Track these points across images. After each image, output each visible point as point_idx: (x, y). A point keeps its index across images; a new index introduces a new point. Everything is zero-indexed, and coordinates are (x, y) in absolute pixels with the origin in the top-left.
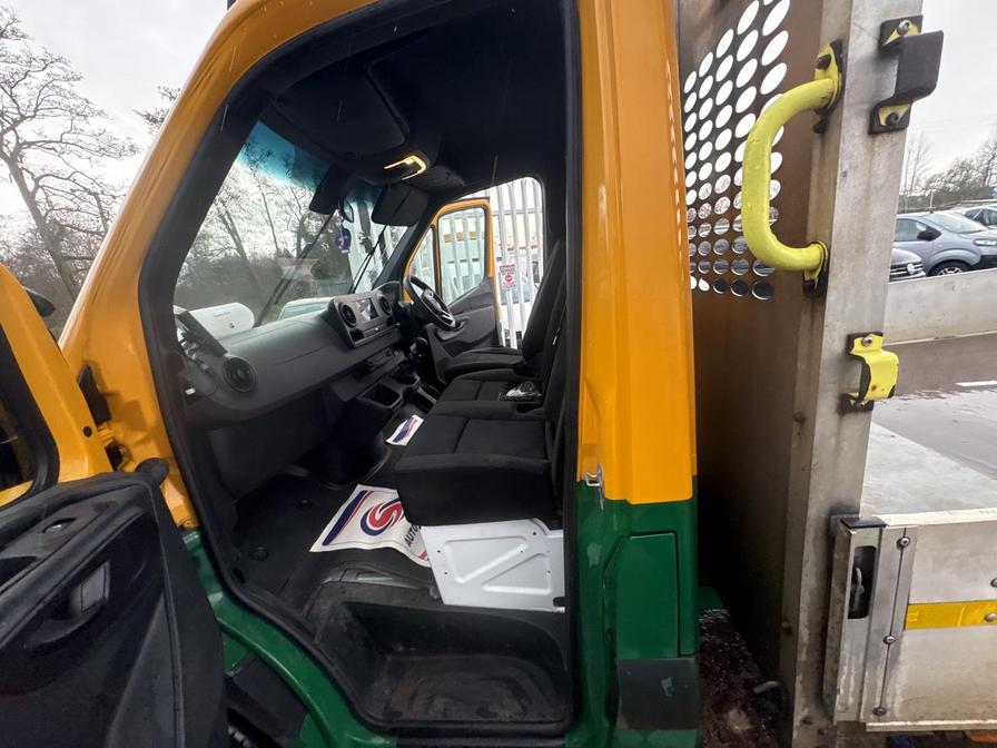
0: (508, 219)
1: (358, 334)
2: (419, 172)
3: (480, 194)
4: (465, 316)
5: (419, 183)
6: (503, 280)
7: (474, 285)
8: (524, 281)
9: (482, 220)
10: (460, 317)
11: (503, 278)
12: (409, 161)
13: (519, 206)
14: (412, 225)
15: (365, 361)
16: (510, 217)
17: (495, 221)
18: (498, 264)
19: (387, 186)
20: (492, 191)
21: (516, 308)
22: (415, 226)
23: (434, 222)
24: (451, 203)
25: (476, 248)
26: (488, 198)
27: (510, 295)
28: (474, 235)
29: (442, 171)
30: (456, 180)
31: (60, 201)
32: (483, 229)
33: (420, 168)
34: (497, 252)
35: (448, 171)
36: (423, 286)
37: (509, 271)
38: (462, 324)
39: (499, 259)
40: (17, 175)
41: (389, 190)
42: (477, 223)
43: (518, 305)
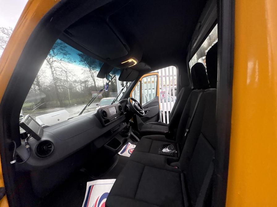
0: (164, 78)
1: (108, 121)
2: (134, 64)
3: (156, 71)
4: (149, 109)
5: (135, 68)
6: (162, 96)
7: (152, 98)
8: (168, 95)
9: (156, 78)
10: (146, 109)
11: (162, 95)
12: (130, 61)
13: (167, 74)
14: (133, 81)
15: (110, 130)
16: (165, 77)
17: (160, 79)
18: (160, 91)
19: (124, 69)
20: (159, 70)
21: (165, 104)
22: (134, 81)
23: (140, 79)
24: (146, 74)
25: (154, 85)
26: (158, 72)
27: (163, 101)
28: (153, 82)
29: (143, 64)
30: (148, 67)
31: (58, 73)
32: (156, 80)
33: (134, 63)
34: (160, 87)
35: (145, 64)
36: (135, 101)
37: (163, 93)
38: (148, 111)
39: (160, 88)
40: (51, 67)
41: (125, 70)
42: (154, 79)
43: (166, 103)
